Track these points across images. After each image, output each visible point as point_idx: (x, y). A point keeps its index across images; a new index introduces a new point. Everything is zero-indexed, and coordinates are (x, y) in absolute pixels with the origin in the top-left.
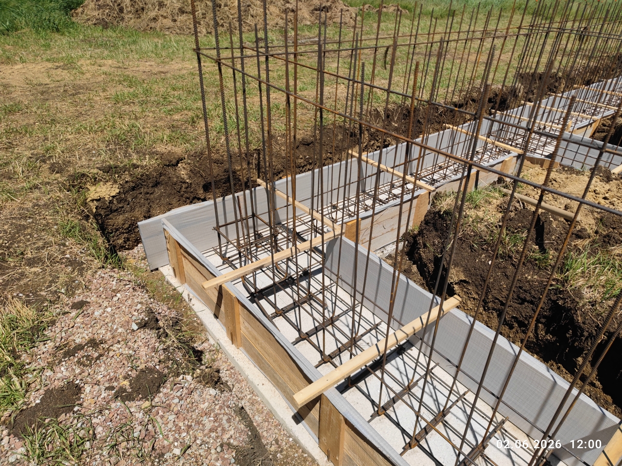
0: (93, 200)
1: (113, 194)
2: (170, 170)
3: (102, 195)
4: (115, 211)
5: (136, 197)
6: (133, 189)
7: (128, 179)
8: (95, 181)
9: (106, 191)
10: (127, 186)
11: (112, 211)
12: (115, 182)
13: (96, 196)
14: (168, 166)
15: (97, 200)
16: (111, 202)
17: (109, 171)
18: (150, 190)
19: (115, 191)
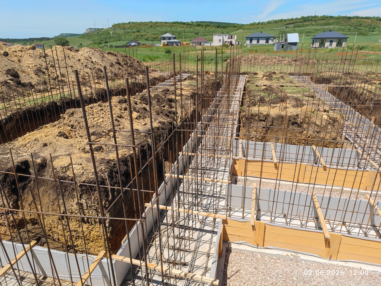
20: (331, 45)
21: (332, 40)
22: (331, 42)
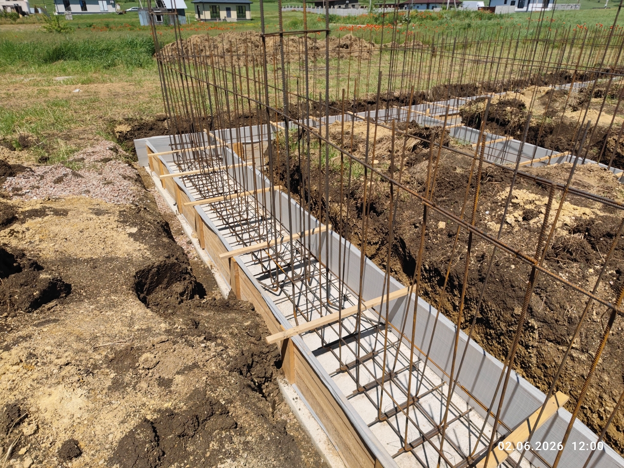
0: (118, 132)
1: (128, 130)
2: (160, 123)
3: (122, 130)
4: (128, 139)
5: (140, 134)
6: (139, 129)
7: (136, 124)
8: (120, 123)
9: (125, 128)
10: (135, 127)
11: (126, 139)
12: (130, 125)
13: (119, 130)
14: (159, 120)
15: (120, 132)
16: (126, 134)
17: (128, 120)
18: (147, 132)
19: (129, 129)
20: (229, 15)
21: (228, 6)
22: (228, 10)
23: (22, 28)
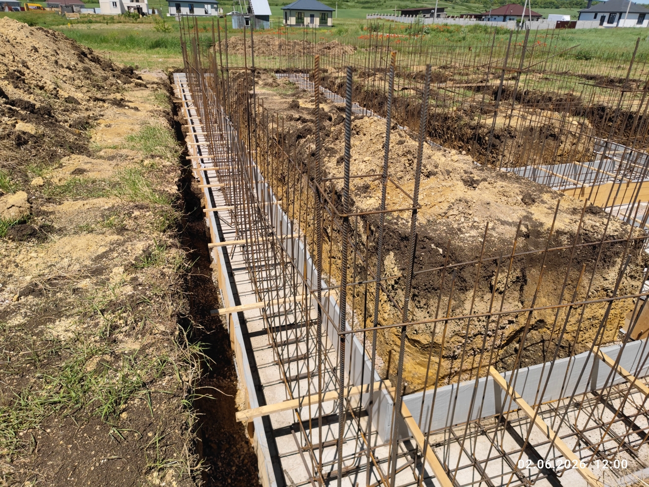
20: (312, 21)
21: (312, 13)
22: (312, 16)
23: (141, 26)
